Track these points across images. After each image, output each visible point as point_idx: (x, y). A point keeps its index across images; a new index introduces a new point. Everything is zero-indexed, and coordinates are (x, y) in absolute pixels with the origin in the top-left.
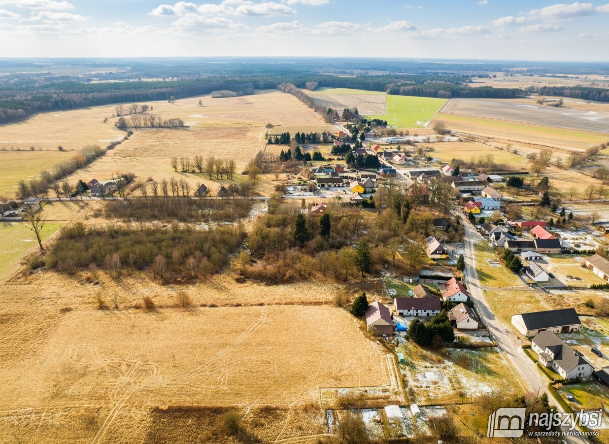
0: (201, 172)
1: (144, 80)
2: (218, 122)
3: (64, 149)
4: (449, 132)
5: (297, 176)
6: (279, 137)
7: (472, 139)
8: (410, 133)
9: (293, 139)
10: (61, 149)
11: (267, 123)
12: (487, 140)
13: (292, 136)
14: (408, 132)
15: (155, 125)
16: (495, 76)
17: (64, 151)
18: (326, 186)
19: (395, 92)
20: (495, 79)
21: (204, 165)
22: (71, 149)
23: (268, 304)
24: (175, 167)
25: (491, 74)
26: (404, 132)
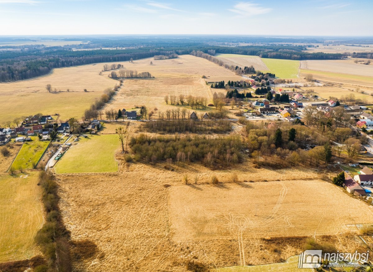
0: (183, 105)
1: (103, 49)
2: (169, 74)
3: (87, 90)
4: (315, 81)
5: (243, 107)
6: (218, 84)
7: (332, 85)
8: (293, 82)
9: (226, 85)
10: (86, 91)
11: (202, 76)
12: (340, 85)
13: (226, 83)
14: (291, 80)
15: (133, 76)
16: (318, 46)
17: (88, 92)
18: (266, 112)
19: (265, 56)
20: (318, 47)
21: (186, 101)
22: (92, 90)
23: (283, 180)
24: (167, 102)
25: (315, 45)
26: (290, 81)
